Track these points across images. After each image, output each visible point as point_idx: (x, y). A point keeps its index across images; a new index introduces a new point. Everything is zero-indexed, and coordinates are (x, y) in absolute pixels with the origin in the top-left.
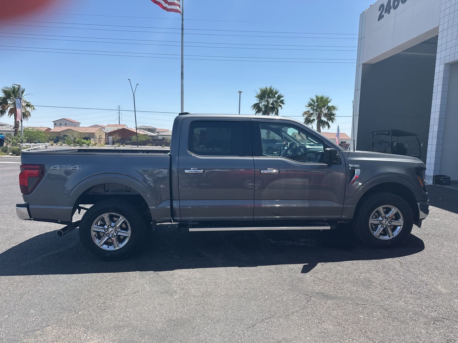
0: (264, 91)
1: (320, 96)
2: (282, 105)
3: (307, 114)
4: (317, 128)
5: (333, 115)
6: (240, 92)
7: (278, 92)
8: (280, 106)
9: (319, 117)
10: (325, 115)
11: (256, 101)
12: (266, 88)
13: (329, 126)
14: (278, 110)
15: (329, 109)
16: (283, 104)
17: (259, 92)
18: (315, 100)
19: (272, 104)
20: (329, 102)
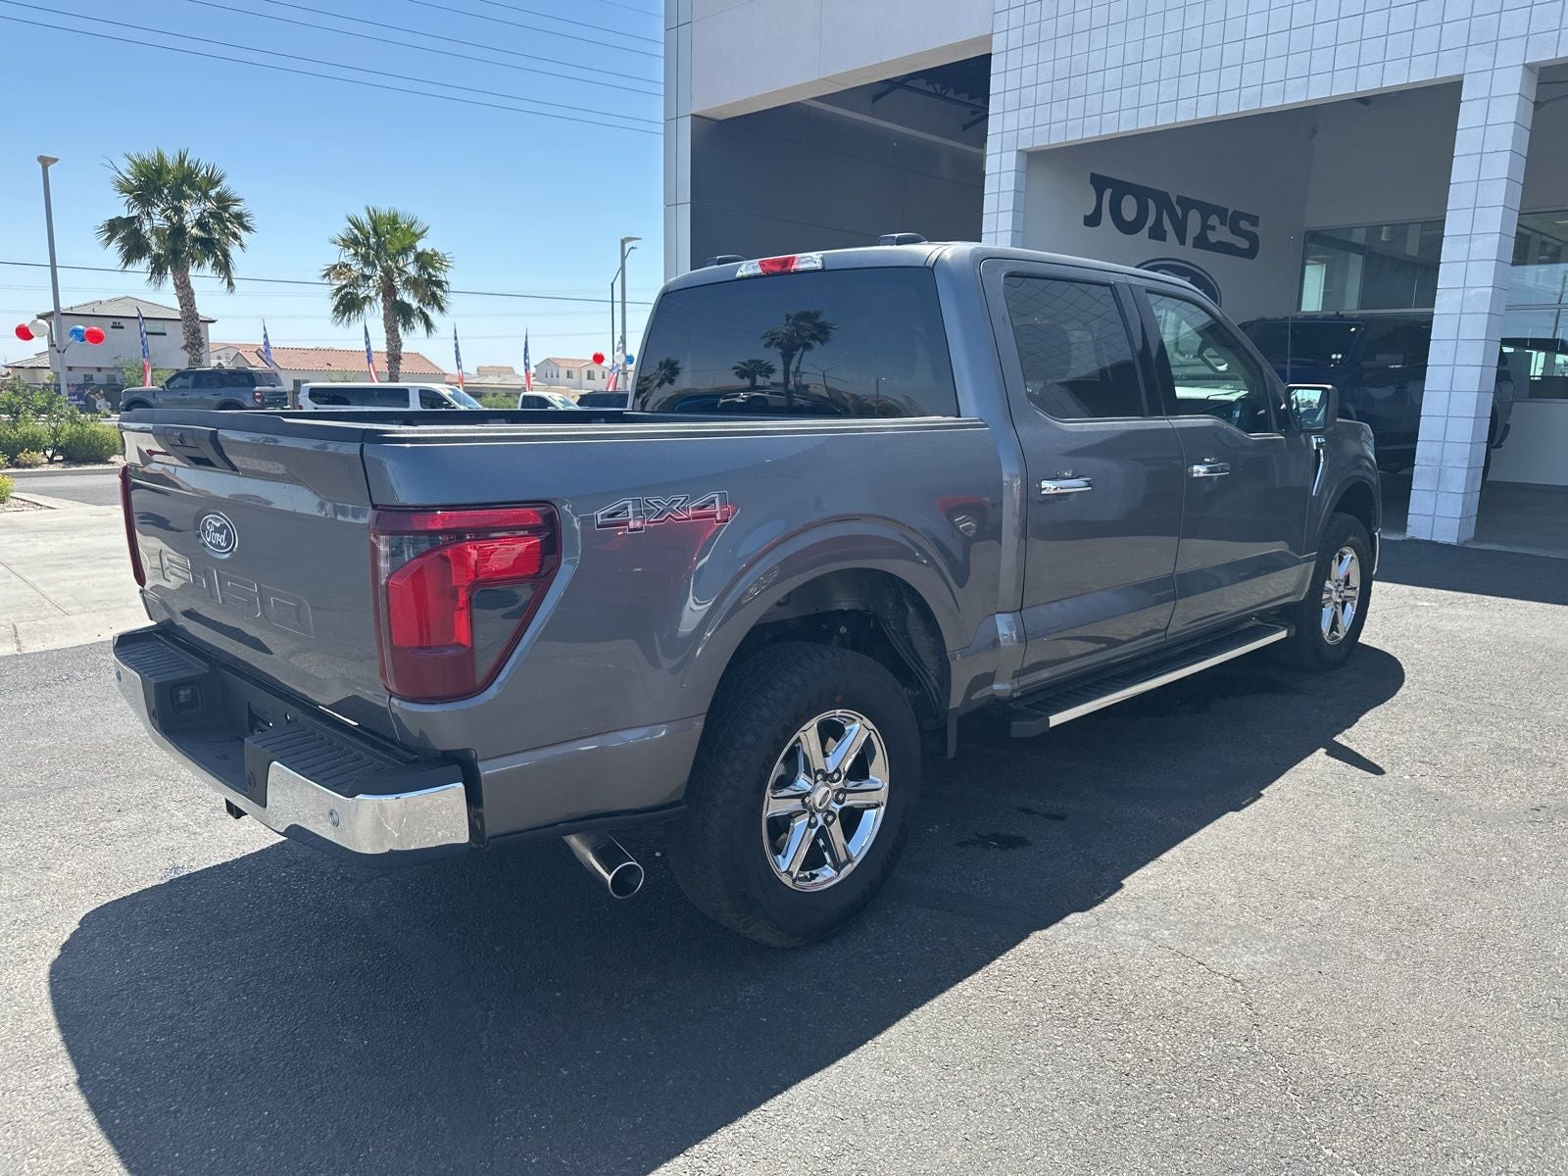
0: (156, 171)
1: (384, 209)
2: (242, 233)
3: (341, 274)
4: (387, 332)
5: (439, 284)
6: (45, 162)
7: (219, 181)
8: (235, 236)
9: (389, 291)
10: (412, 284)
11: (120, 207)
12: (161, 157)
13: (429, 325)
14: (226, 255)
15: (425, 261)
16: (247, 229)
17: (125, 168)
18: (368, 227)
19: (200, 224)
20: (419, 236)
